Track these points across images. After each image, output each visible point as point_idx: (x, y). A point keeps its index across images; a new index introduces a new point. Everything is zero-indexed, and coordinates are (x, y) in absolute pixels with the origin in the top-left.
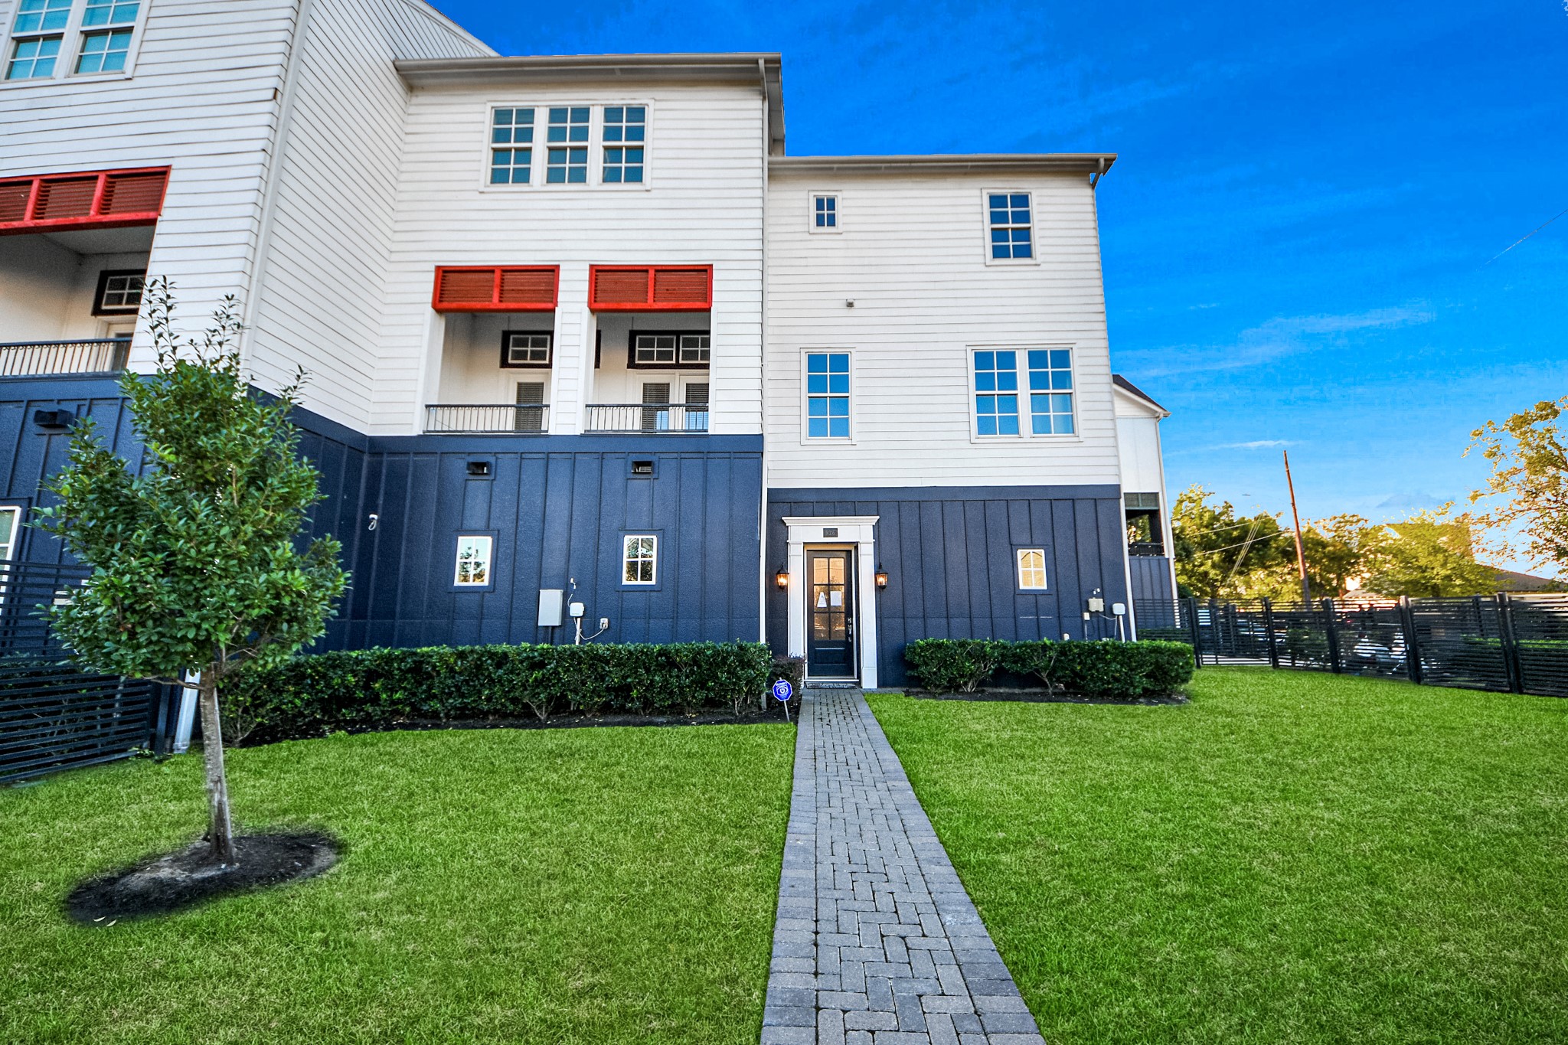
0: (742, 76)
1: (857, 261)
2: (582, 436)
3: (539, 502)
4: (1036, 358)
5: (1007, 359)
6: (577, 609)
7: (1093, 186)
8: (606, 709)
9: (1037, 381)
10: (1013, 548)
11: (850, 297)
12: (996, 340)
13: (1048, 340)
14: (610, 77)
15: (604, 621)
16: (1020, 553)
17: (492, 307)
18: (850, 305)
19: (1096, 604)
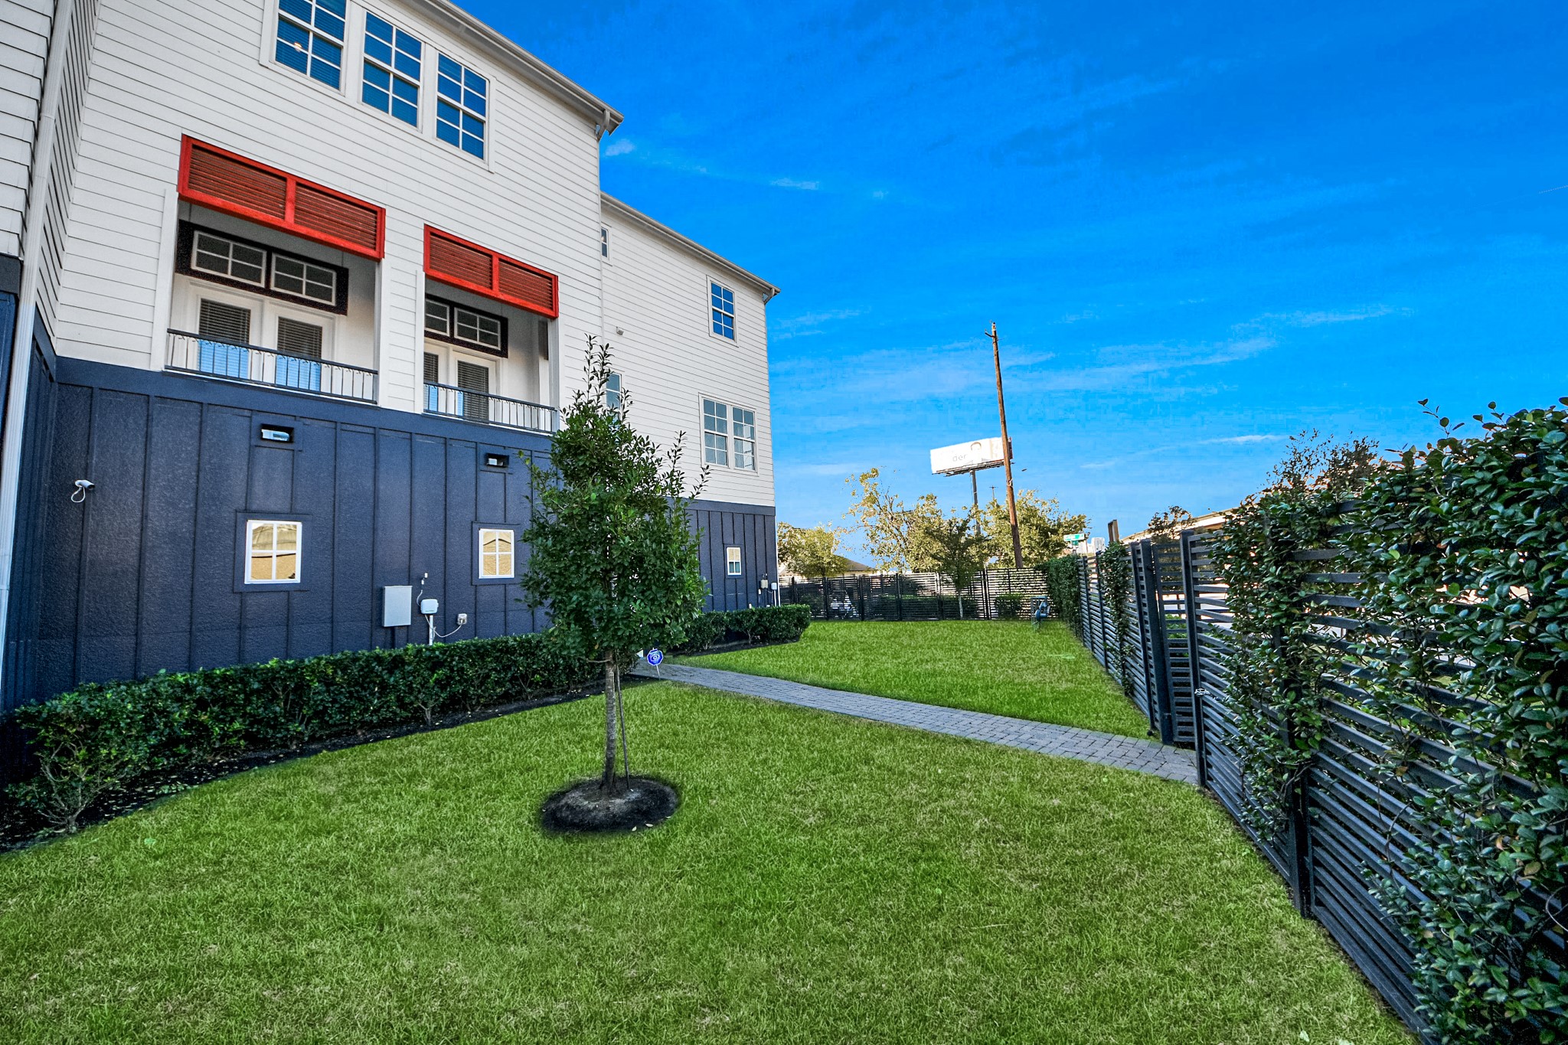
0: (574, 103)
1: (623, 296)
2: (423, 416)
3: (369, 484)
4: (737, 413)
5: (722, 409)
6: (430, 606)
7: (765, 302)
8: (507, 697)
9: (738, 429)
10: (724, 546)
11: (622, 326)
12: (718, 395)
13: (745, 404)
14: (454, 28)
15: (463, 617)
16: (728, 549)
17: (284, 225)
18: (620, 333)
19: (765, 584)
